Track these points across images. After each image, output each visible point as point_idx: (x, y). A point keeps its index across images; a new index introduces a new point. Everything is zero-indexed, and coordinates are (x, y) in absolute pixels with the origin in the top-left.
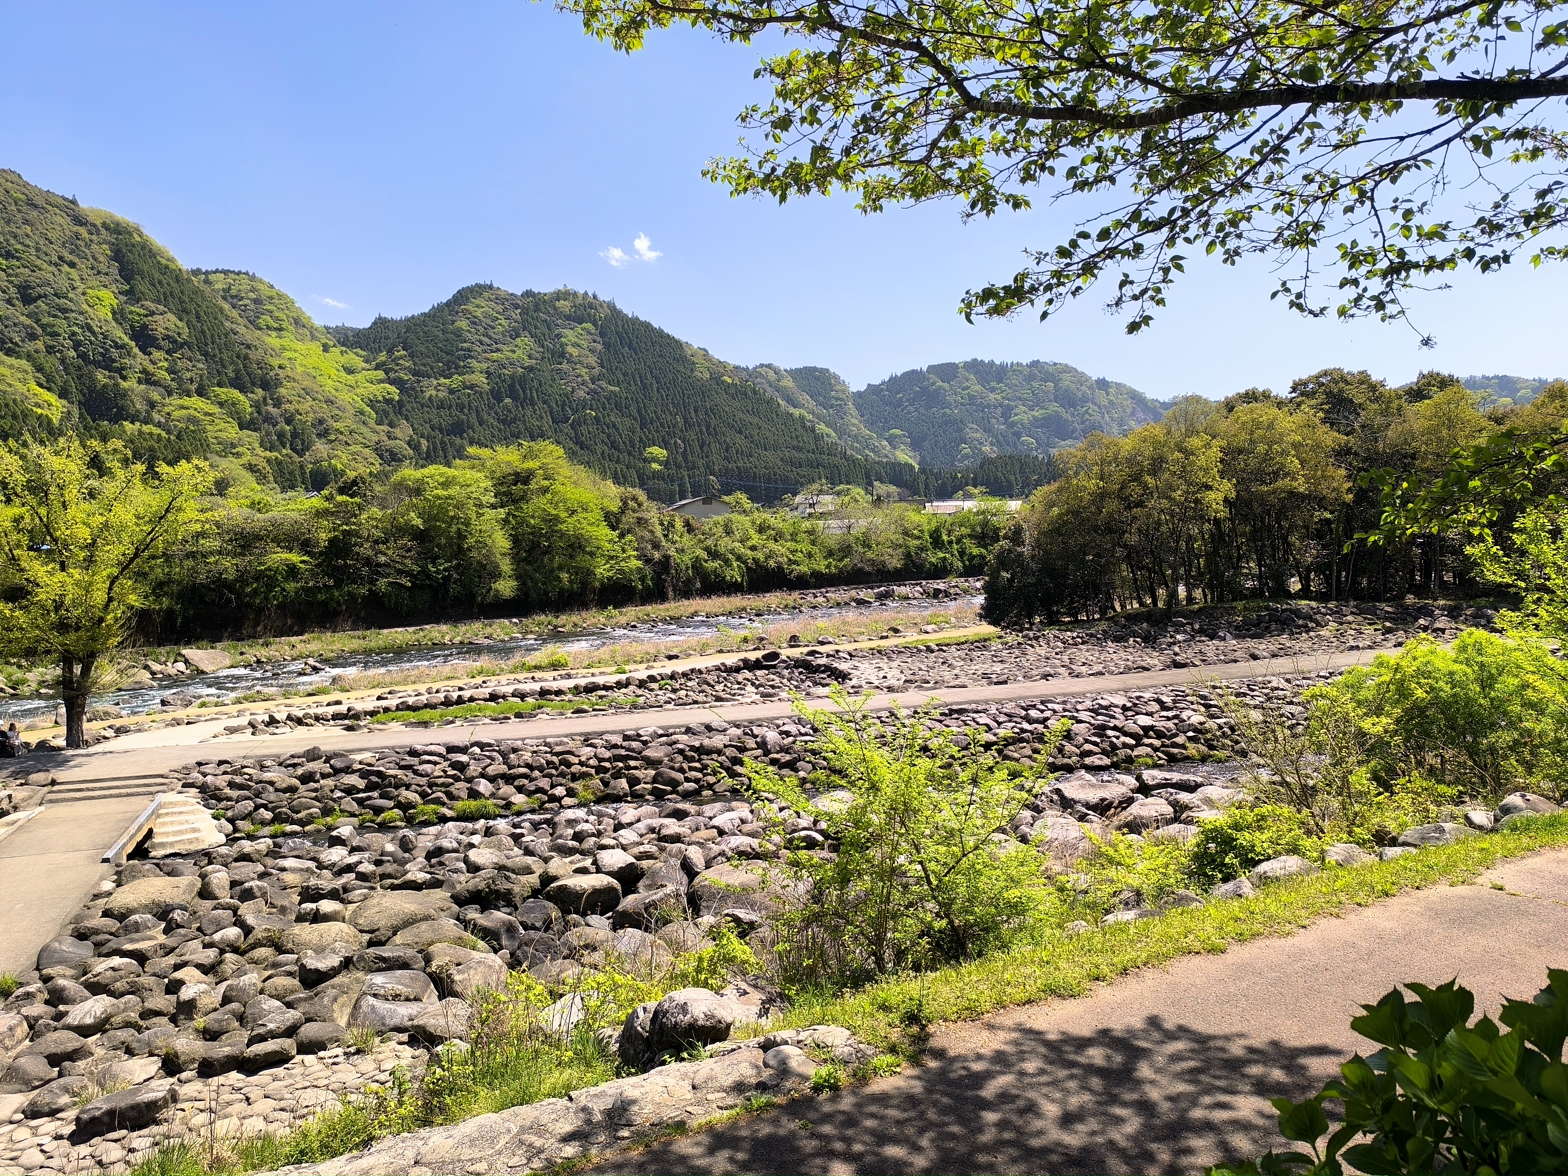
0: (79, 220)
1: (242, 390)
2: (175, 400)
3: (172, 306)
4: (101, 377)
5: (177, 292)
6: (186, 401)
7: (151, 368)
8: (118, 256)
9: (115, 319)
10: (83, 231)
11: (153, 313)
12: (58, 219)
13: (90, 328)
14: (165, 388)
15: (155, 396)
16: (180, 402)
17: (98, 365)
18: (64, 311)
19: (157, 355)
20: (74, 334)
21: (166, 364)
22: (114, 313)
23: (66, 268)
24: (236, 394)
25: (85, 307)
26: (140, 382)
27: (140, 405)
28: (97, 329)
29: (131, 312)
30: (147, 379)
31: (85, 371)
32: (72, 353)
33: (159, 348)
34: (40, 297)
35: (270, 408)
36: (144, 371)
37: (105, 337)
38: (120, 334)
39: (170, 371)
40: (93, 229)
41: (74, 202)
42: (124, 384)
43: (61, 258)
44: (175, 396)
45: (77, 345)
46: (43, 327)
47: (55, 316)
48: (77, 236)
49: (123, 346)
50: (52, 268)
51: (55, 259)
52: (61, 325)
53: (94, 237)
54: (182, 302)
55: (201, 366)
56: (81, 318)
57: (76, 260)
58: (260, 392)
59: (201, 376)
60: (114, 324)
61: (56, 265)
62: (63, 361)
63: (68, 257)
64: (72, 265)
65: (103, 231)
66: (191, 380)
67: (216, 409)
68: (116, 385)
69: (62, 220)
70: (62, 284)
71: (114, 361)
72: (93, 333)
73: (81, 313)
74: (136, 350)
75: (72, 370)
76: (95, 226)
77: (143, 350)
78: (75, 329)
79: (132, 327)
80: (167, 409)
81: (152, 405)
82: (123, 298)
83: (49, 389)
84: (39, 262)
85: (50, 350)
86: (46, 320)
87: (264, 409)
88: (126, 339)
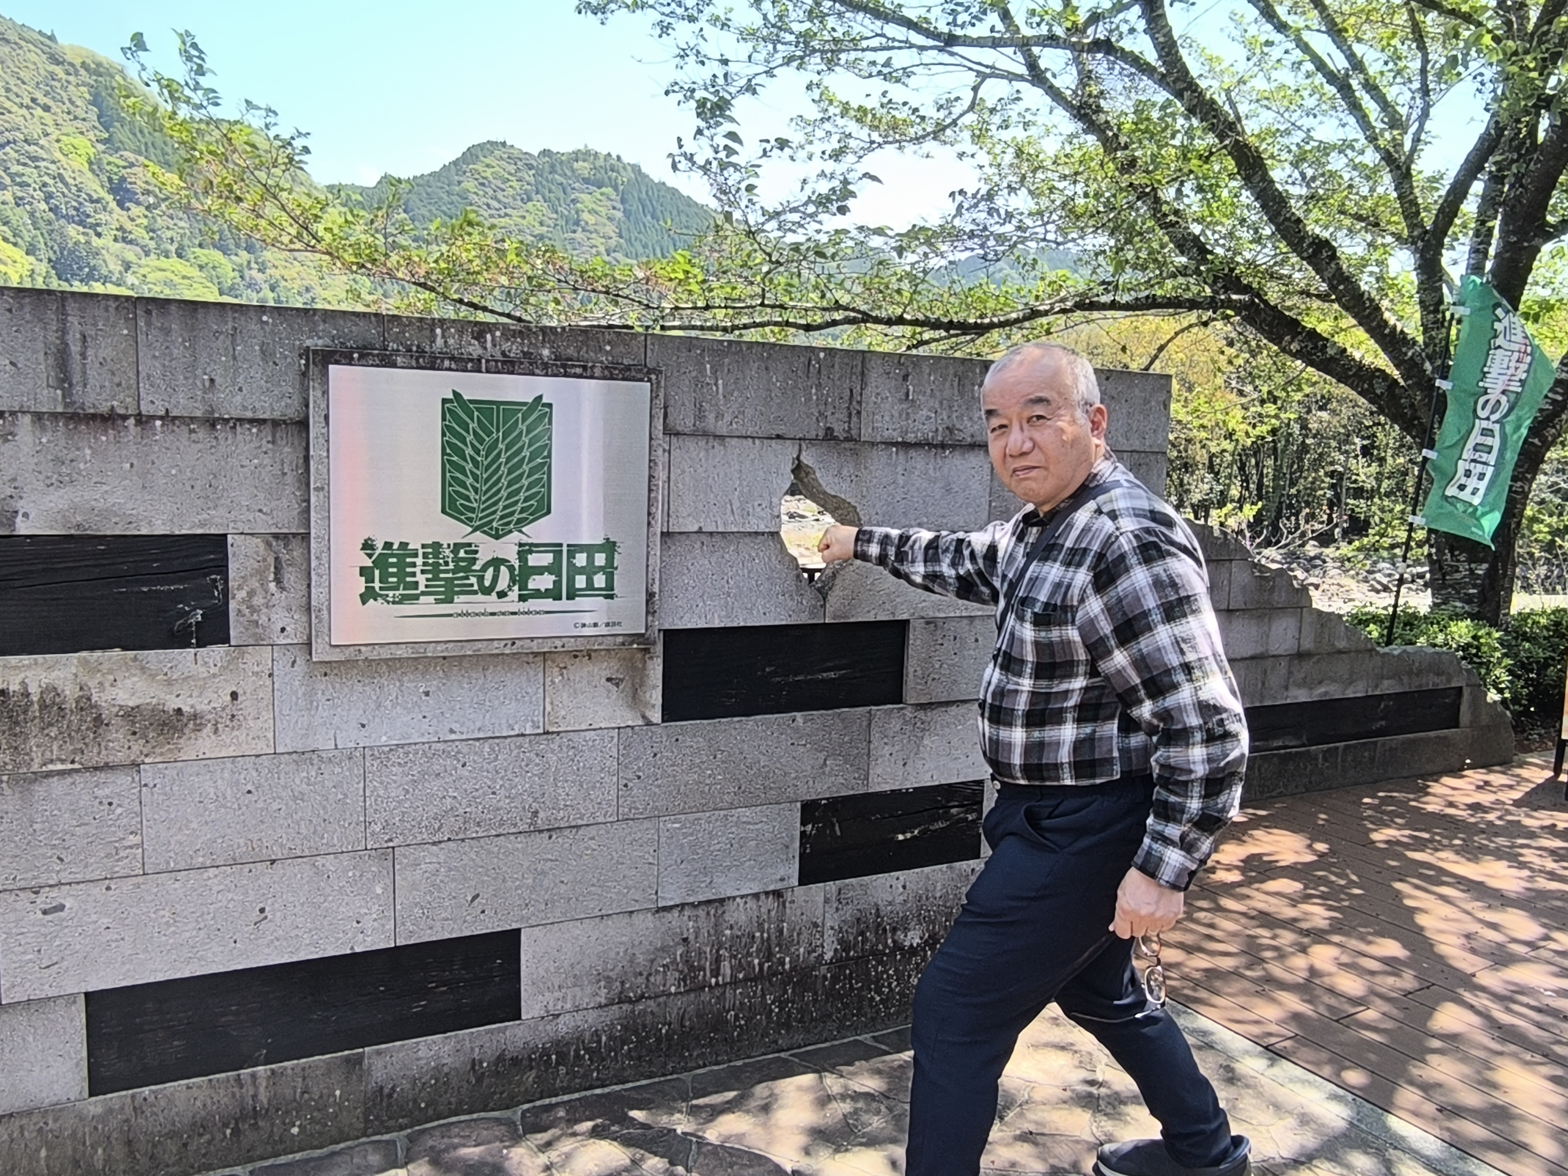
0: (55, 59)
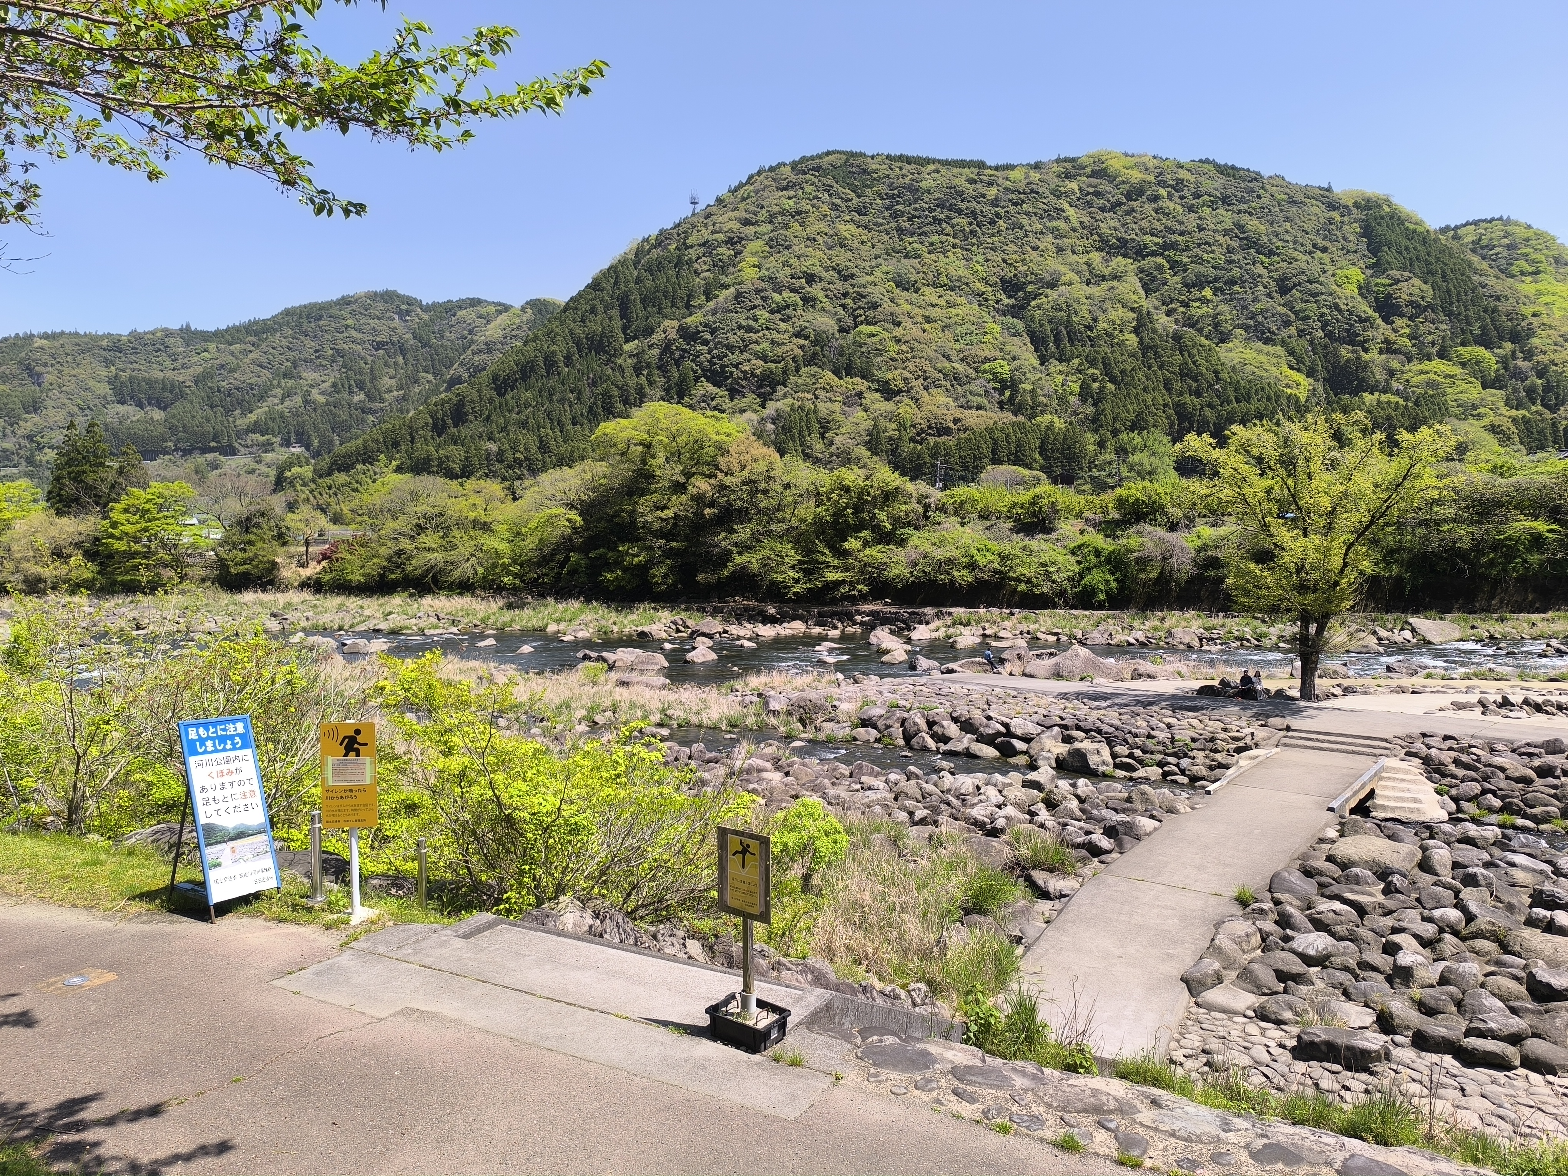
1: (1488, 346)
2: (1415, 366)
3: (1418, 271)
4: (1345, 352)
5: (1423, 254)
6: (1427, 366)
7: (1392, 337)
8: (1367, 232)
9: (1361, 294)
10: (1336, 215)
11: (1397, 281)
12: (1314, 209)
13: (1337, 307)
14: (1405, 354)
15: (1395, 364)
16: (1420, 367)
17: (1342, 340)
18: (1315, 295)
19: (1399, 322)
20: (1323, 315)
21: (1407, 331)
22: (1360, 288)
23: (1319, 254)
24: (1480, 351)
25: (1334, 287)
26: (1381, 352)
27: (1380, 376)
28: (1343, 307)
29: (1376, 285)
30: (1389, 348)
31: (1331, 349)
32: (1321, 334)
33: (1402, 315)
34: (1295, 285)
35: (1520, 363)
36: (1386, 341)
37: (1351, 313)
38: (1365, 308)
39: (1411, 337)
40: (1344, 210)
41: (1329, 190)
42: (1366, 357)
43: (1314, 246)
44: (1415, 361)
45: (1325, 325)
46: (1296, 313)
47: (1307, 301)
48: (1330, 221)
49: (1367, 319)
50: (1307, 257)
51: (1309, 247)
52: (1312, 309)
53: (1346, 219)
54: (1428, 264)
55: (1444, 327)
56: (1330, 298)
57: (1328, 244)
58: (1508, 346)
59: (1444, 338)
60: (1359, 299)
61: (1310, 253)
62: (1311, 342)
63: (1321, 243)
64: (1324, 250)
65: (1354, 210)
66: (1433, 343)
67: (1457, 370)
68: (1359, 358)
69: (1317, 209)
70: (1316, 268)
71: (1358, 335)
72: (1340, 311)
73: (1331, 294)
74: (1379, 321)
75: (1319, 349)
76: (1346, 207)
77: (1387, 320)
78: (1324, 310)
79: (1376, 299)
80: (1405, 376)
81: (1391, 373)
82: (1369, 272)
83: (1298, 370)
84: (1295, 254)
85: (1301, 333)
86: (1298, 307)
87: (1512, 364)
88: (1370, 312)
